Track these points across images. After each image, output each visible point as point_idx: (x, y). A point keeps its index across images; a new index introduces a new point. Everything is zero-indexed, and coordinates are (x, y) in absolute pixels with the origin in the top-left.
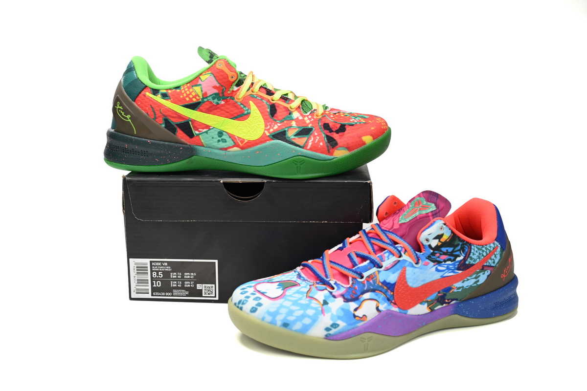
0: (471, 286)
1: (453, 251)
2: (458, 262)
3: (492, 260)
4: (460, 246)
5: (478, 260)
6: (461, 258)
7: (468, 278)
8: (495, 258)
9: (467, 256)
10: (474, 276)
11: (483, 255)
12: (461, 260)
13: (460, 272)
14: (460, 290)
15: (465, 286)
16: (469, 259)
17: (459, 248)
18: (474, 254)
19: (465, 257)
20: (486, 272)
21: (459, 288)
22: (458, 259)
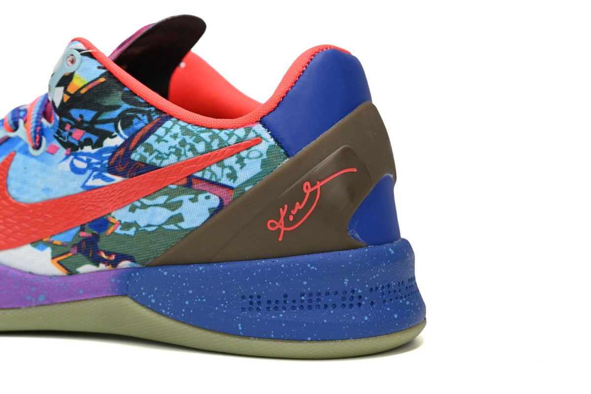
0: (160, 226)
1: (94, 121)
2: (107, 150)
3: (223, 167)
4: (118, 112)
5: (173, 159)
6: (118, 141)
7: (146, 201)
8: (237, 167)
9: (137, 139)
10: (162, 199)
11: (193, 149)
12: (118, 148)
13: (118, 179)
14: (132, 232)
15: (142, 223)
16: (141, 149)
17: (115, 114)
18: (159, 139)
19: (127, 142)
20: (201, 197)
21: (127, 226)
22: (109, 143)
